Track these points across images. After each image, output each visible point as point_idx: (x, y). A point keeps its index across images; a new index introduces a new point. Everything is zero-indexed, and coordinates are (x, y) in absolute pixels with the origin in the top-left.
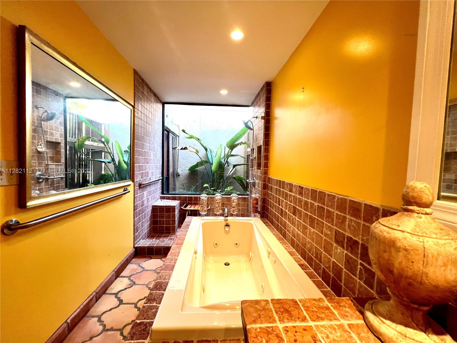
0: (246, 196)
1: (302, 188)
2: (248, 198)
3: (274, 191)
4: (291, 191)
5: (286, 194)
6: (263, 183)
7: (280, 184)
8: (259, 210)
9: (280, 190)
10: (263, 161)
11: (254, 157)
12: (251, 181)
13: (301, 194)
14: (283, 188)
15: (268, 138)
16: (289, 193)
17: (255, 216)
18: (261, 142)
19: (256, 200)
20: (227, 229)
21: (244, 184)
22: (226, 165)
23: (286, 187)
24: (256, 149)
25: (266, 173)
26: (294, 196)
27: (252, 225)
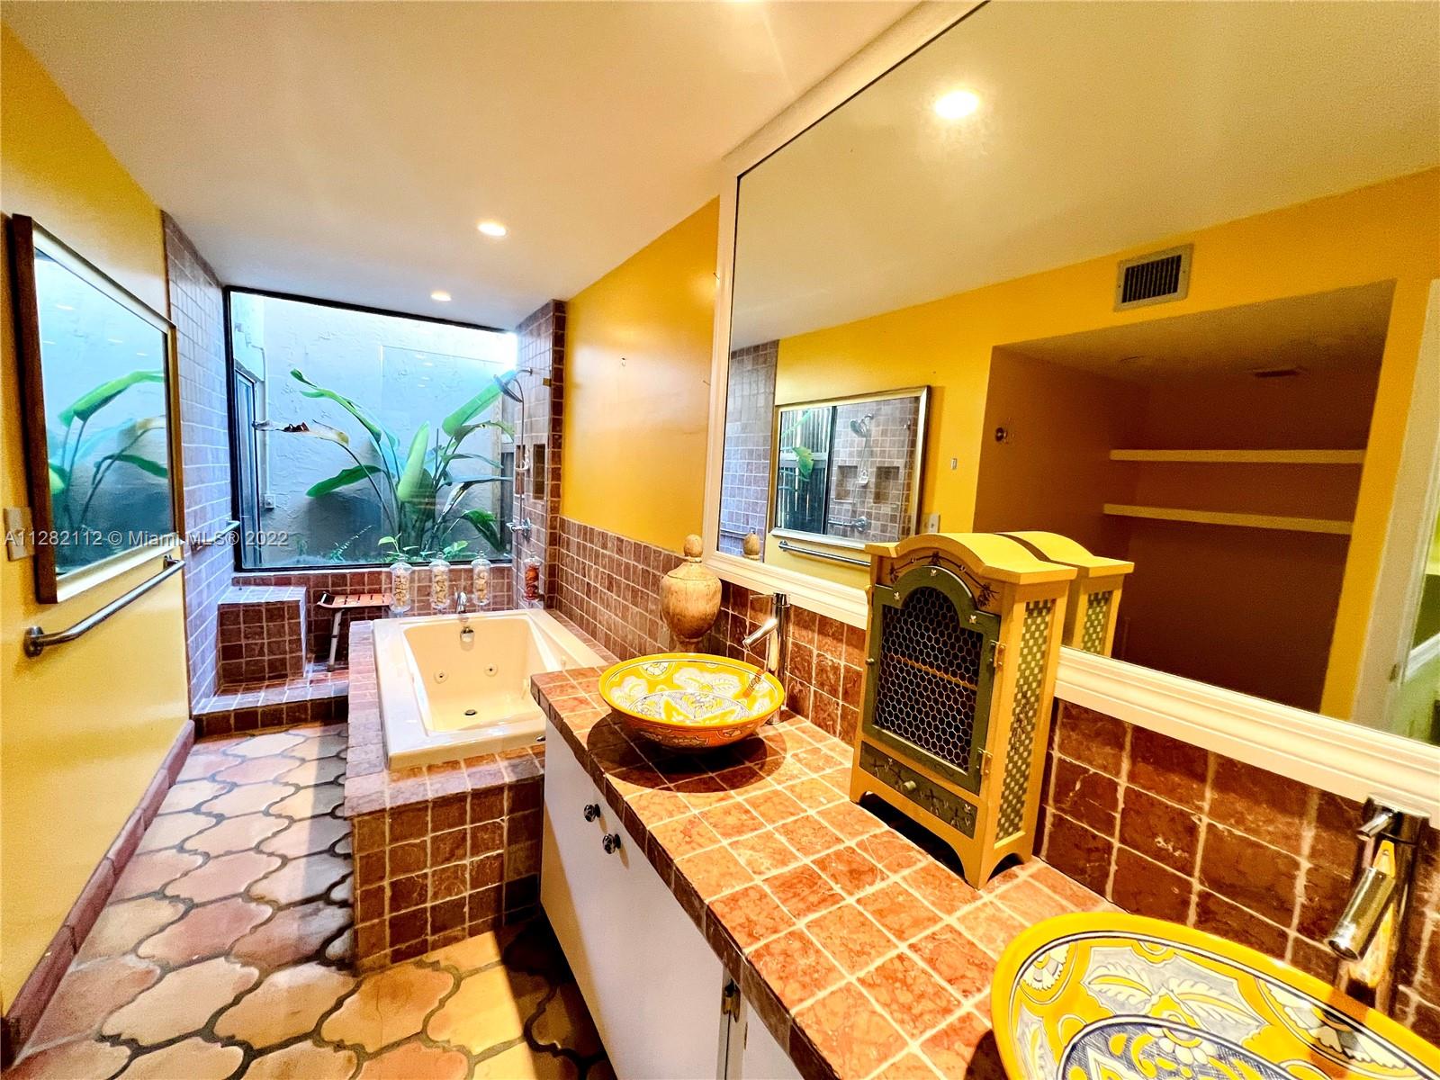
0: (505, 565)
1: (622, 541)
2: (509, 569)
3: (574, 548)
4: (604, 547)
5: (597, 553)
6: (549, 531)
7: (585, 534)
8: (541, 592)
9: (585, 547)
10: (548, 483)
11: (526, 467)
12: (519, 527)
13: (620, 551)
14: (592, 542)
15: (561, 431)
16: (602, 551)
17: (532, 606)
18: (544, 437)
19: (535, 569)
20: (466, 638)
21: (493, 534)
22: (442, 482)
23: (596, 540)
24: (532, 450)
25: (555, 509)
26: (610, 557)
27: (526, 623)
